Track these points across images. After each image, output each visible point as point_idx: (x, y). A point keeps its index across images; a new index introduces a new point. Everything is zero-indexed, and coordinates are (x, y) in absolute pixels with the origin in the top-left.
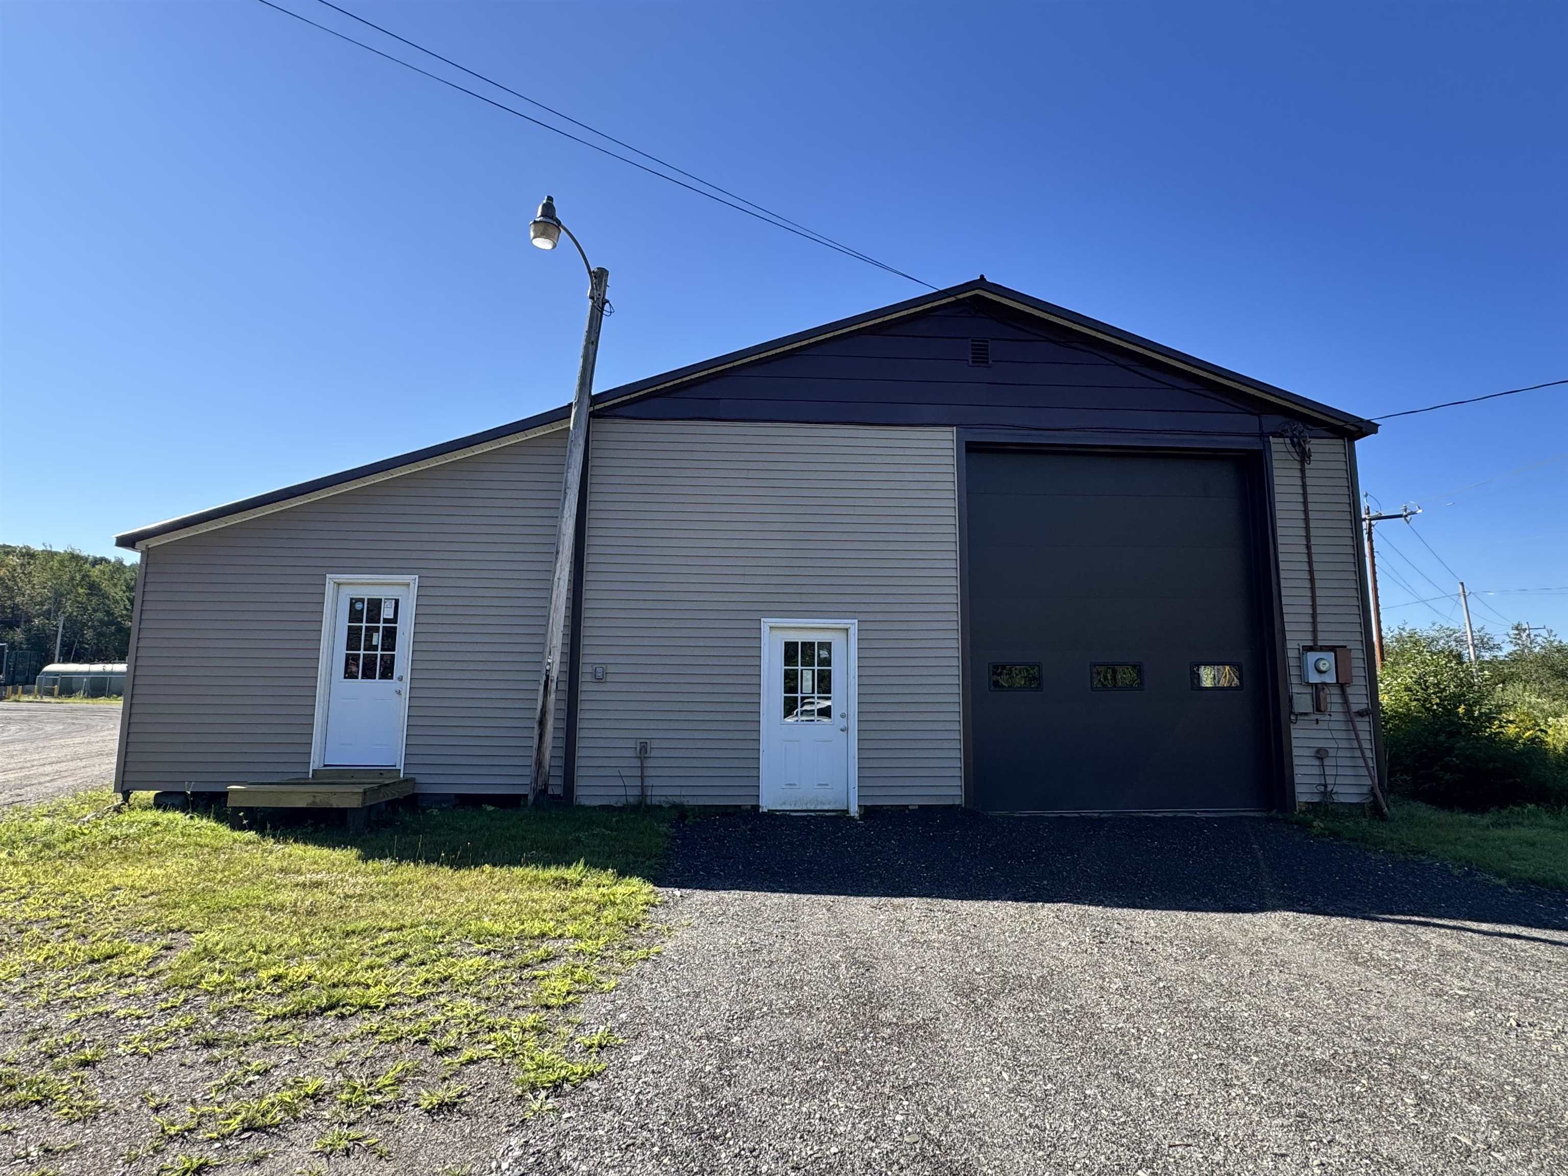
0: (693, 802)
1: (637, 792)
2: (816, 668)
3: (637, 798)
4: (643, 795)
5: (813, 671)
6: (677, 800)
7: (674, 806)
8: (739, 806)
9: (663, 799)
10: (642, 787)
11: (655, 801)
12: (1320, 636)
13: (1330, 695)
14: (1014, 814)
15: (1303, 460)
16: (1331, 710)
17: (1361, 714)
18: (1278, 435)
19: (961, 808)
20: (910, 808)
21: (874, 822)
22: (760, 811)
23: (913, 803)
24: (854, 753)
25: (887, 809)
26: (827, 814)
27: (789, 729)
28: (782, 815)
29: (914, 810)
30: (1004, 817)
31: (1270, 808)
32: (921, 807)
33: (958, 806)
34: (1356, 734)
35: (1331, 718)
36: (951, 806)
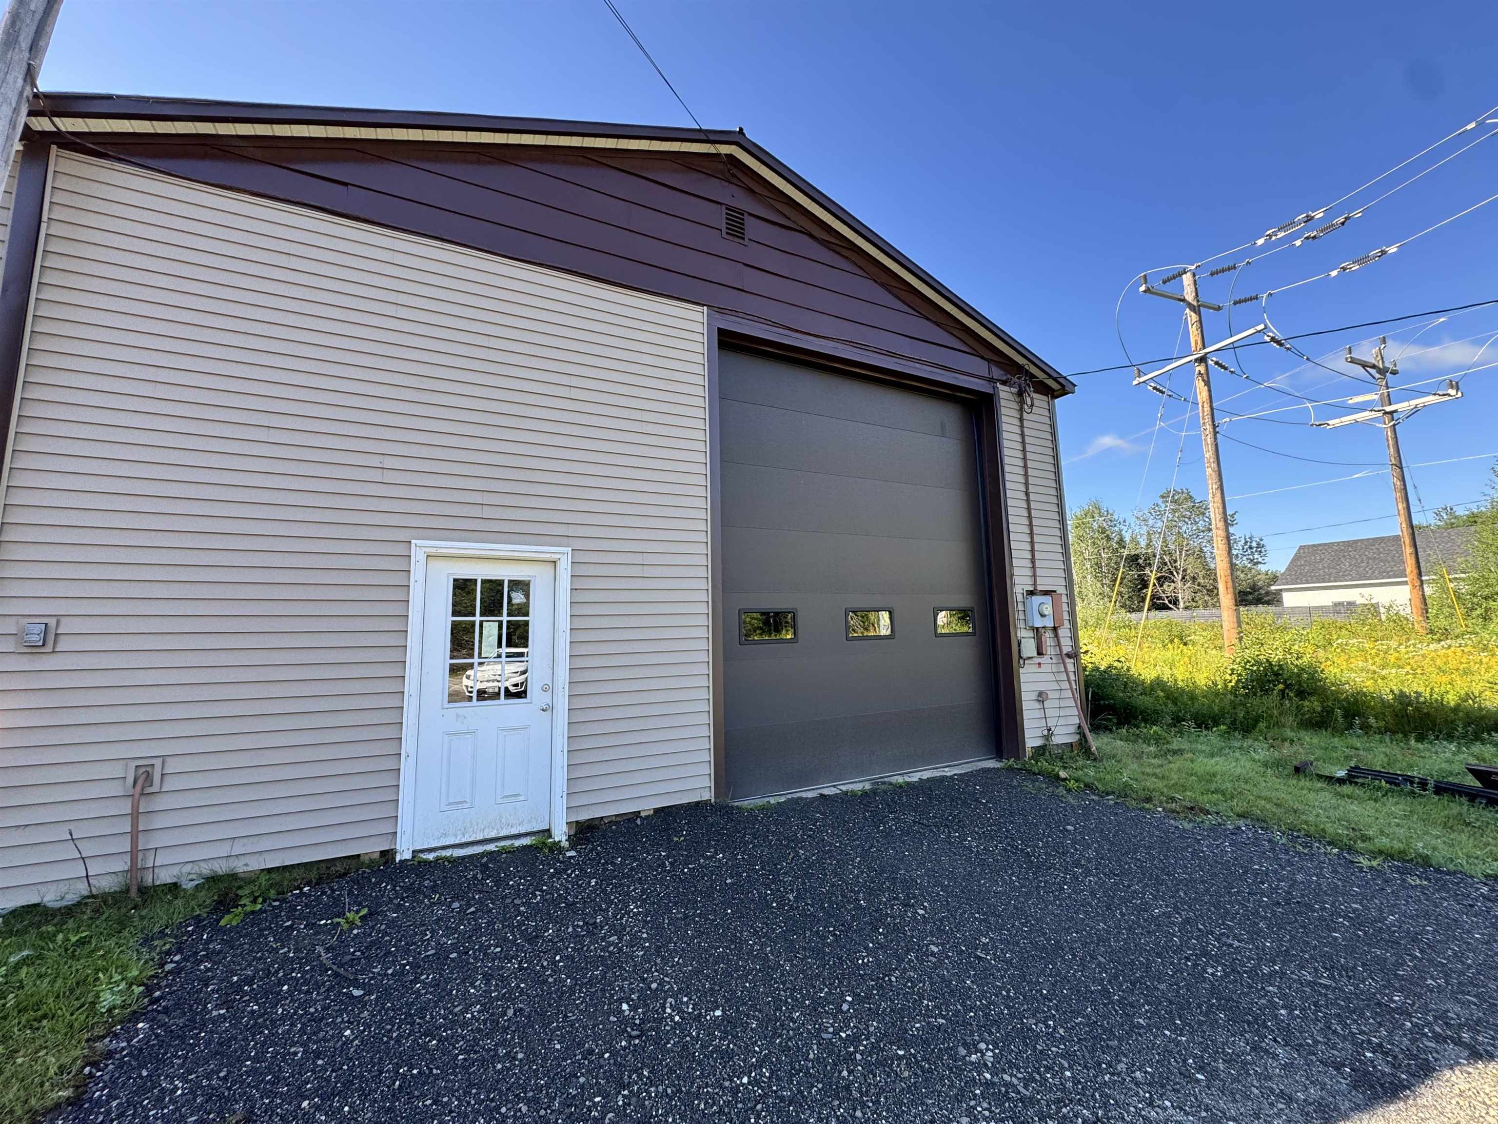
0: (256, 864)
1: (121, 865)
3: (121, 878)
4: (134, 869)
5: (501, 623)
6: (221, 867)
7: (213, 880)
8: (358, 856)
9: (187, 868)
10: (134, 853)
11: (165, 877)
12: (1040, 581)
13: (1048, 639)
14: (768, 799)
15: (1021, 410)
16: (1049, 653)
17: (1069, 656)
18: (1004, 383)
19: (711, 805)
20: (643, 814)
21: (591, 851)
22: (398, 858)
23: (646, 807)
24: (561, 743)
25: (610, 822)
26: (517, 843)
27: (458, 716)
28: (438, 859)
29: (648, 817)
30: (762, 808)
31: (999, 755)
32: (657, 811)
33: (707, 803)
34: (1068, 675)
35: (1050, 661)
36: (697, 803)
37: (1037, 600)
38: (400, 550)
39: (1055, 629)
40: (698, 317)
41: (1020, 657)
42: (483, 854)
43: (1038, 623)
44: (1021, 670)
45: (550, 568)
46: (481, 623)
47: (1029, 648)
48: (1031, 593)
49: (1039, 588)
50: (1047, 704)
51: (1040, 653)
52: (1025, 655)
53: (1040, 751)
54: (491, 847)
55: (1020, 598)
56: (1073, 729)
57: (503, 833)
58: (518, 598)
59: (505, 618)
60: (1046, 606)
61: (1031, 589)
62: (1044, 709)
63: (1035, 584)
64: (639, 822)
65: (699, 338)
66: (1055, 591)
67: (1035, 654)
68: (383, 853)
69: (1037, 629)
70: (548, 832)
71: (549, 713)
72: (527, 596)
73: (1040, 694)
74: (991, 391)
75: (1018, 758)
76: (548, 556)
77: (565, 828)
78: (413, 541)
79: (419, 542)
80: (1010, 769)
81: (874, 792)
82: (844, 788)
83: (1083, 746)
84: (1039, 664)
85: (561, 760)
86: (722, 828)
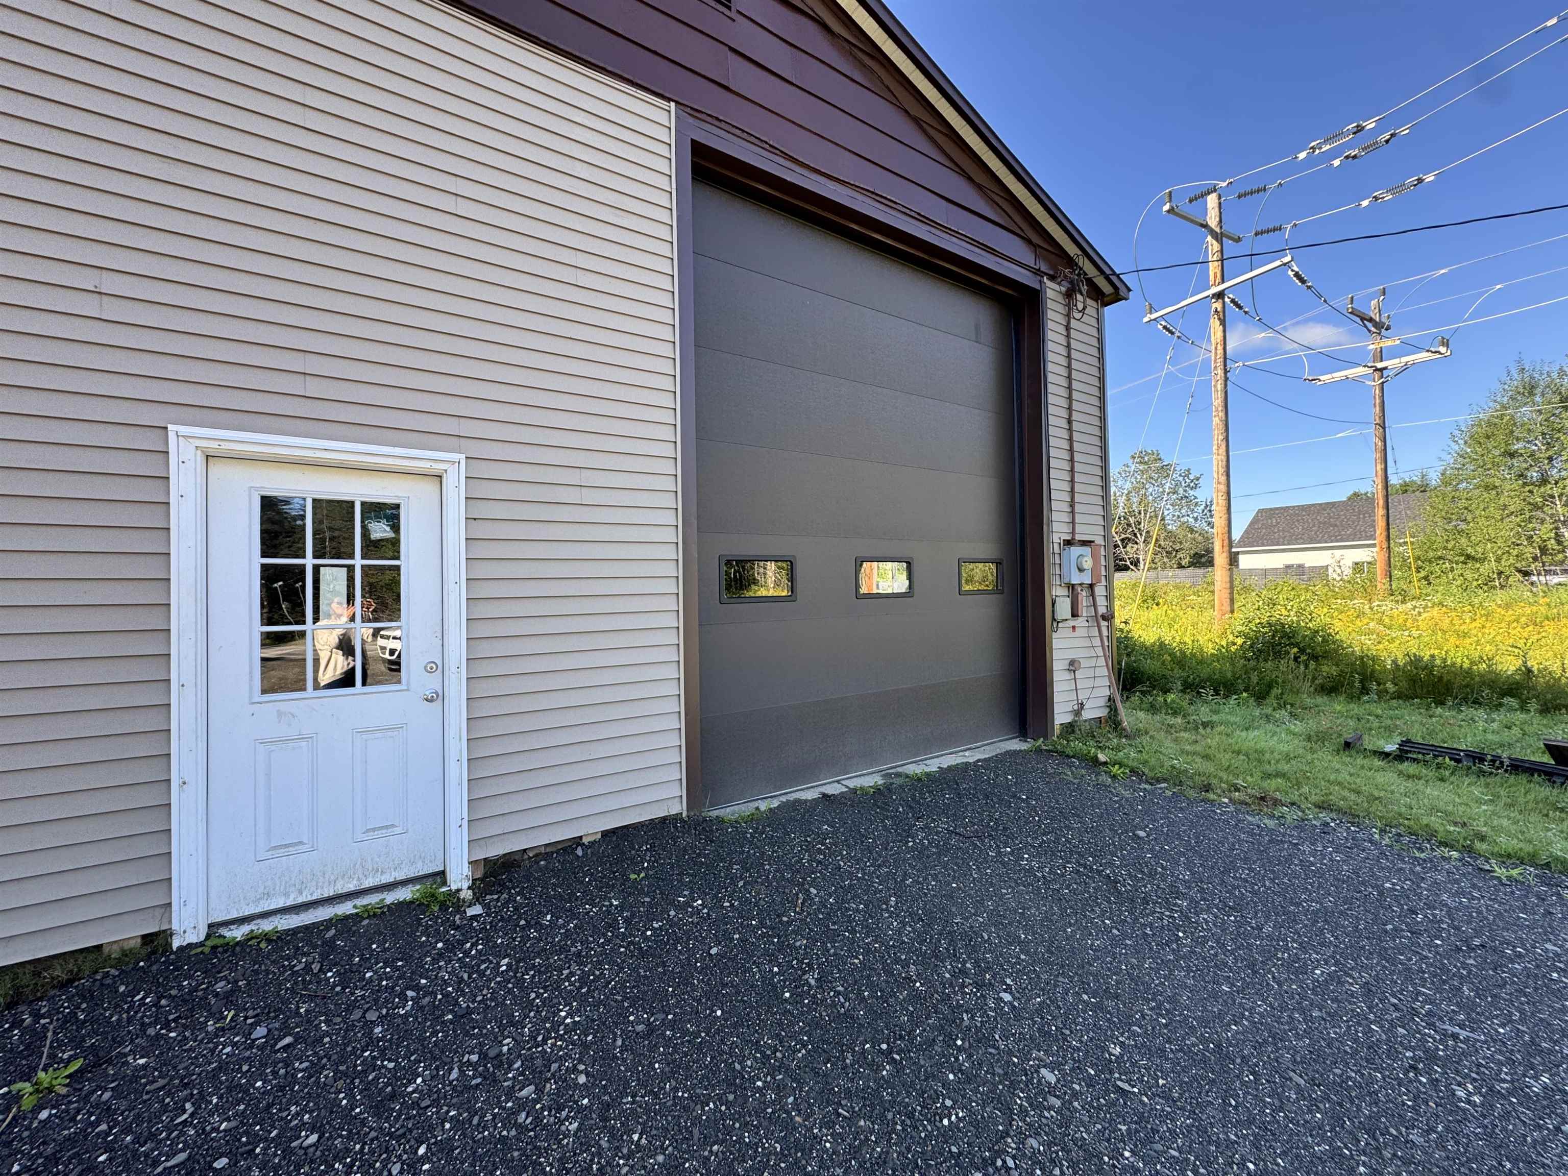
2: (358, 562)
5: (351, 569)
8: (99, 948)
12: (1078, 528)
13: (1083, 595)
14: (756, 804)
15: (1068, 316)
16: (1085, 614)
17: (1104, 618)
18: (1052, 278)
19: (682, 820)
20: (585, 840)
21: (508, 902)
22: (176, 944)
23: (591, 829)
24: (458, 748)
25: (536, 855)
26: (390, 898)
27: (280, 714)
28: (251, 937)
29: (592, 843)
30: (750, 819)
31: (1023, 732)
32: (606, 834)
33: (677, 818)
34: (1102, 640)
35: (1087, 624)
36: (664, 820)
37: (1076, 551)
38: (149, 441)
39: (1091, 586)
40: (662, 118)
41: (1054, 619)
42: (328, 923)
43: (1076, 578)
44: (1054, 635)
45: (430, 487)
46: (316, 569)
47: (1063, 608)
48: (1068, 543)
49: (1078, 537)
50: (1078, 674)
51: (1075, 615)
52: (1059, 617)
53: (1069, 729)
54: (346, 908)
55: (1057, 550)
56: (1102, 702)
57: (368, 883)
58: (380, 530)
60: (1086, 559)
61: (1069, 538)
62: (1075, 679)
63: (1073, 533)
64: (579, 852)
65: (663, 150)
66: (1093, 542)
67: (1069, 616)
68: (147, 939)
69: (1073, 585)
70: (441, 876)
71: (437, 705)
72: (396, 528)
73: (1072, 662)
74: (1037, 287)
75: (1046, 737)
76: (427, 465)
77: (466, 870)
78: (170, 427)
79: (184, 430)
80: (1038, 751)
81: (888, 788)
82: (852, 784)
83: (1112, 720)
84: (1074, 627)
85: (458, 772)
86: (699, 855)
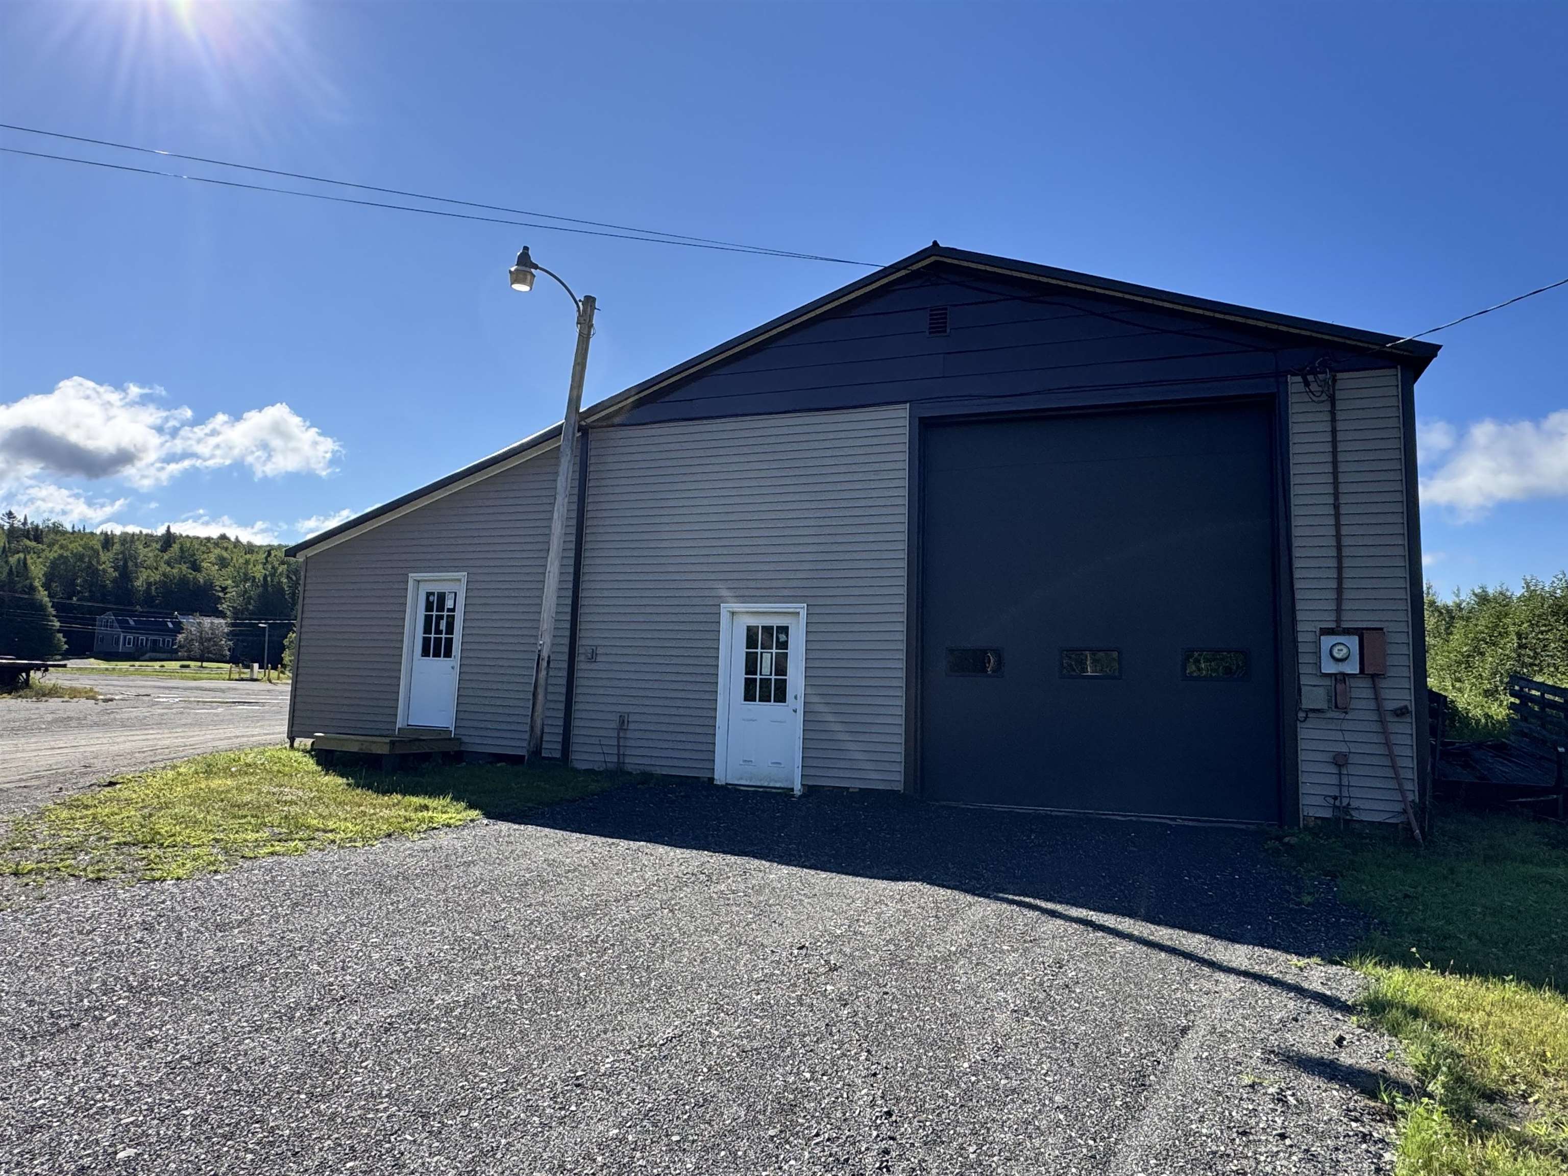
1: (614, 759)
3: (614, 765)
4: (619, 762)
5: (772, 654)
6: (645, 769)
7: (644, 774)
9: (635, 766)
10: (619, 755)
11: (629, 768)
12: (1346, 616)
15: (1332, 400)
17: (1397, 713)
22: (715, 783)
25: (827, 790)
27: (748, 709)
28: (732, 788)
32: (861, 790)
33: (897, 792)
34: (1391, 737)
36: (890, 791)
37: (1327, 642)
38: (714, 610)
39: (1371, 677)
40: (902, 413)
41: (1299, 708)
43: (1329, 667)
44: (1301, 725)
45: (796, 618)
46: (762, 653)
47: (1315, 698)
48: (1329, 631)
49: (1345, 625)
50: (1349, 770)
51: (1336, 706)
52: (1307, 706)
53: (1327, 824)
55: (1308, 637)
58: (783, 638)
59: (774, 651)
61: (1331, 626)
62: (1340, 774)
63: (1338, 620)
65: (903, 430)
66: (1381, 629)
67: (1328, 707)
68: (708, 779)
70: (792, 790)
71: (795, 714)
72: (787, 636)
73: (1337, 756)
74: (1272, 389)
75: (1282, 824)
76: (794, 610)
77: (800, 788)
78: (721, 605)
79: (725, 605)
84: (1334, 719)
